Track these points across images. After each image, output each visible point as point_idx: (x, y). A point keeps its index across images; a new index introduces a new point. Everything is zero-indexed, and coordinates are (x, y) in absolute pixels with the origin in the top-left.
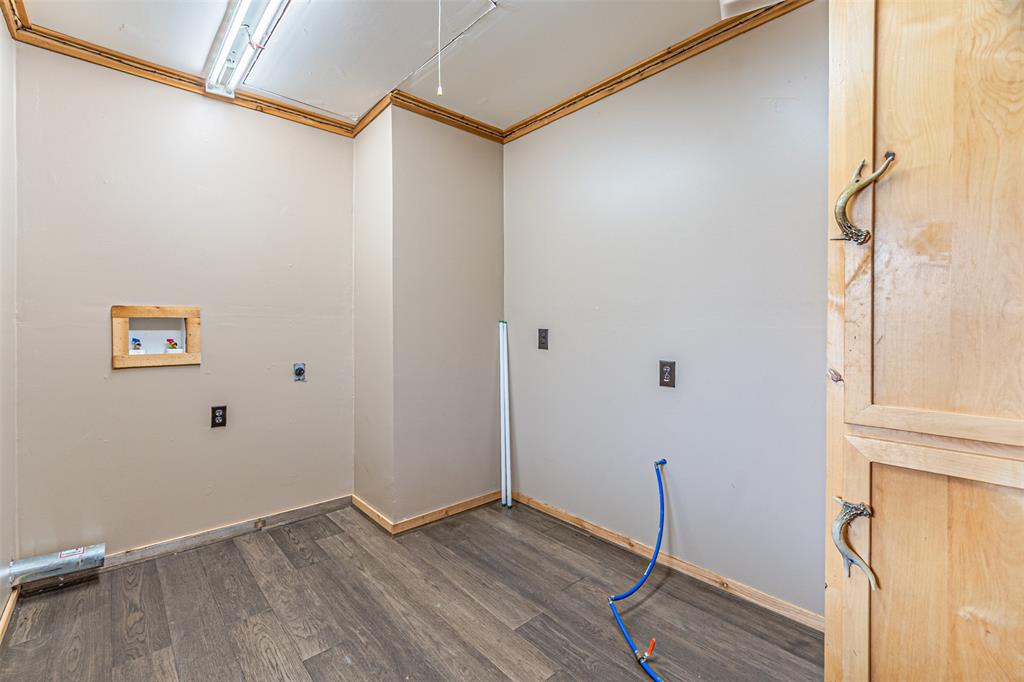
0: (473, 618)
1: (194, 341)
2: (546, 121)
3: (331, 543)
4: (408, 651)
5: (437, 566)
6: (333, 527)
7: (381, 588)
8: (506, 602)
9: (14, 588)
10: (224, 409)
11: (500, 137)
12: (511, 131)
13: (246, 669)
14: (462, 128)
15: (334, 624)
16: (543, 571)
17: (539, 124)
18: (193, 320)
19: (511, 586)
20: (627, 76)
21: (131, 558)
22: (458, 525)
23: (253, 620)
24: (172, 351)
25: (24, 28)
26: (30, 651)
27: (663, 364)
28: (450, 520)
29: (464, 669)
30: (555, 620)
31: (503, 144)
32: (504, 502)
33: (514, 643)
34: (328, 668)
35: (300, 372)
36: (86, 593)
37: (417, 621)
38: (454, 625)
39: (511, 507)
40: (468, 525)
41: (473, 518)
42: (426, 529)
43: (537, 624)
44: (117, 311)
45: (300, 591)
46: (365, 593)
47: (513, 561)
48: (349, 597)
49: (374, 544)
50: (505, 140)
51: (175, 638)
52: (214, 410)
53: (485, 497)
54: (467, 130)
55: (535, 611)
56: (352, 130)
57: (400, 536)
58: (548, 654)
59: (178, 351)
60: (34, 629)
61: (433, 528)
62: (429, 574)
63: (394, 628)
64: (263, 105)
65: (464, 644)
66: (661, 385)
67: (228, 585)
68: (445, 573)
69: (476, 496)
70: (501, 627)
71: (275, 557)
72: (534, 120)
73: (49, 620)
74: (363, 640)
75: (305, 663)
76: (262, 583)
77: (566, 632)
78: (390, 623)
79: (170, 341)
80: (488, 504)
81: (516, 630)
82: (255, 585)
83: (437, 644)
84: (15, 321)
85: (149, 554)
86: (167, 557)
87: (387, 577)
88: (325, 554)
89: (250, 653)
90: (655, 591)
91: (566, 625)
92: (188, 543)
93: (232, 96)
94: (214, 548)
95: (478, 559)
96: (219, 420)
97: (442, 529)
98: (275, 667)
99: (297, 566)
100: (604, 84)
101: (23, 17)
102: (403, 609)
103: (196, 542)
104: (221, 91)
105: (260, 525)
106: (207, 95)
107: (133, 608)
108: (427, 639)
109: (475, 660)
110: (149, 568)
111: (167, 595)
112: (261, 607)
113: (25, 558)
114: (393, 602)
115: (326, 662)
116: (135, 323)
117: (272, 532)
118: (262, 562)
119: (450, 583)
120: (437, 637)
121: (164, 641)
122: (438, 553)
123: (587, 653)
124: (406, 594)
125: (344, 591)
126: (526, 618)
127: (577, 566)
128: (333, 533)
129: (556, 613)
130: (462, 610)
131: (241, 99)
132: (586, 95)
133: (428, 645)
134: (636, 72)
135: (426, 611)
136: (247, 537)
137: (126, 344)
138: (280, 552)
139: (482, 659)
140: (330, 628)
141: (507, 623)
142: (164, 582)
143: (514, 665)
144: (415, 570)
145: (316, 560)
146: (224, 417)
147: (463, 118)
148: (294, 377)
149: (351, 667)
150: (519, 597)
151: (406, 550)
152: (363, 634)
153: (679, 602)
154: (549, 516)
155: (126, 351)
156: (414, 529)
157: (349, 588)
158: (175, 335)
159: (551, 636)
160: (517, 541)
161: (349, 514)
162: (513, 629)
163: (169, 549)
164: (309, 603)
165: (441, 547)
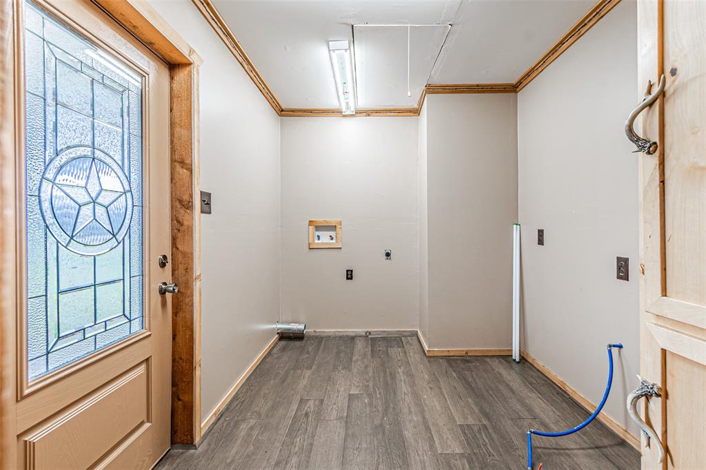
0: (439, 409)
1: (339, 236)
2: (540, 70)
3: (395, 352)
4: (394, 409)
5: (439, 378)
6: (401, 344)
7: (402, 378)
8: (466, 410)
9: (278, 333)
10: (352, 271)
11: (513, 89)
12: (520, 82)
13: (329, 388)
14: (479, 92)
15: (371, 385)
16: (507, 404)
17: (536, 73)
18: (338, 226)
19: (477, 404)
20: (588, 19)
21: (315, 334)
22: (471, 362)
23: (342, 371)
24: (331, 241)
25: (282, 111)
26: (275, 356)
27: (619, 259)
28: (467, 358)
29: (415, 428)
30: (490, 431)
31: (517, 92)
32: (514, 358)
33: (453, 430)
34: (357, 400)
35: (388, 255)
36: (298, 343)
37: (408, 399)
38: (426, 408)
39: (518, 363)
40: (478, 364)
41: (485, 362)
42: (450, 359)
43: (476, 428)
44: (311, 223)
45: (366, 367)
46: (393, 377)
47: (491, 392)
48: (385, 377)
49: (414, 357)
50: (518, 89)
51: (314, 367)
52: (347, 271)
53: (500, 351)
54: (483, 92)
55: (480, 421)
56: (416, 112)
57: (432, 358)
58: (468, 443)
59: (334, 241)
60: (278, 350)
61: (454, 360)
62: (432, 380)
63: (395, 397)
64: (368, 113)
65: (424, 418)
66: (618, 278)
67: (342, 355)
68: (441, 383)
69: (493, 348)
70: (451, 418)
71: (366, 350)
72: (532, 71)
73: (284, 349)
74: (378, 396)
75: (350, 395)
76: (354, 359)
77: (491, 439)
78: (395, 394)
79: (331, 236)
80: (503, 357)
81: (460, 425)
82: (351, 359)
83: (410, 412)
84: (280, 228)
85: (322, 334)
86: (328, 337)
87: (410, 375)
88: (388, 355)
89: (333, 383)
90: (591, 448)
91: (495, 436)
92: (337, 333)
93: (354, 113)
94: (346, 339)
95: (469, 384)
96: (349, 276)
97: (459, 362)
98: (338, 391)
99: (372, 357)
100: (572, 31)
101: (281, 107)
102: (406, 391)
103: (340, 334)
104: (348, 113)
105: (368, 334)
106: (344, 116)
107: (308, 353)
108: (407, 408)
109: (423, 427)
110: (320, 339)
111: (320, 352)
112: (348, 368)
113: (283, 323)
114: (404, 386)
115: (358, 397)
116: (318, 228)
117: (372, 339)
118: (360, 350)
119: (441, 389)
120: (413, 409)
121: (310, 368)
122: (446, 372)
123: (495, 454)
124: (413, 384)
125: (385, 373)
126: (471, 421)
127: (537, 411)
128: (399, 347)
129: (494, 428)
130: (437, 404)
131: (359, 112)
132: (562, 43)
133: (406, 410)
134: (595, 13)
135: (416, 397)
136: (361, 338)
137: (314, 238)
138: (370, 348)
139: (428, 428)
140: (368, 386)
141: (457, 419)
142: (322, 347)
143: (443, 438)
144: (426, 377)
145: (382, 356)
146: (351, 275)
147: (478, 86)
148: (385, 257)
149: (366, 404)
150: (476, 410)
151: (429, 366)
152: (380, 393)
153: (609, 463)
154: (544, 375)
155: (314, 241)
156: (442, 357)
157: (388, 373)
158: (333, 233)
159: (479, 437)
160: (504, 382)
161: (414, 341)
162: (458, 423)
163: (330, 334)
164: (367, 373)
165: (450, 370)
